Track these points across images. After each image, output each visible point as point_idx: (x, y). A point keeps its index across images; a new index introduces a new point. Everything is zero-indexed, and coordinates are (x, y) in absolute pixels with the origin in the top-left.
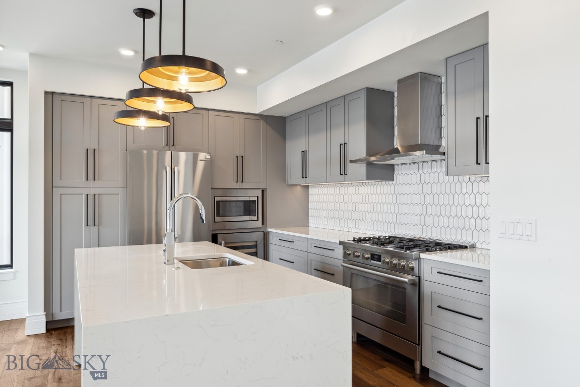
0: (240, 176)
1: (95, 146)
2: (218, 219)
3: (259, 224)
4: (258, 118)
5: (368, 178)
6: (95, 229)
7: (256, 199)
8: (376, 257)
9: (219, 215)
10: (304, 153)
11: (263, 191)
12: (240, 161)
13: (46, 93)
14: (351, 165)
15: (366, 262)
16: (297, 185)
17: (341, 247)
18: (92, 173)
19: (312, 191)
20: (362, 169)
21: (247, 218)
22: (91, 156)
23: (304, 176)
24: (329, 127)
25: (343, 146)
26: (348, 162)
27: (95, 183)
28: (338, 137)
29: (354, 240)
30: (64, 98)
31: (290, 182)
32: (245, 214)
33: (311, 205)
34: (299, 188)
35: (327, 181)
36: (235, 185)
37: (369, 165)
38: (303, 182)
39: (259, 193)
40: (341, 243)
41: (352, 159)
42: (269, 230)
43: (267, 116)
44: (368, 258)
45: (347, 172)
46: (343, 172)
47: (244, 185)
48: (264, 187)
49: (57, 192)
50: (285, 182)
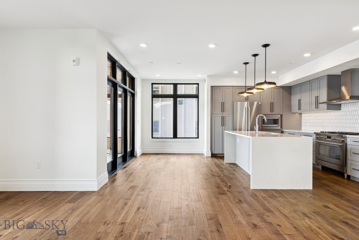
0: (272, 110)
1: (224, 101)
2: (263, 125)
3: (279, 128)
4: (279, 87)
5: (328, 109)
6: (224, 127)
7: (278, 118)
8: (329, 137)
9: (264, 124)
10: (300, 101)
11: (281, 115)
12: (272, 104)
13: (211, 86)
14: (320, 104)
15: (325, 139)
16: (296, 113)
17: (315, 134)
18: (223, 110)
19: (303, 115)
20: (325, 106)
21: (275, 125)
22: (223, 104)
23: (299, 109)
24: (311, 90)
25: (317, 98)
26: (318, 104)
27: (224, 113)
28: (315, 94)
29: (321, 132)
30: (217, 87)
31: (293, 112)
32: (274, 124)
33: (303, 121)
34: (297, 114)
35: (309, 111)
36: (270, 113)
37: (328, 104)
38: (299, 112)
39: (280, 116)
40: (315, 133)
41: (320, 102)
42: (284, 130)
43: (283, 87)
44: (326, 138)
45: (318, 107)
46: (317, 107)
47: (274, 113)
48: (281, 114)
49: (213, 116)
50: (291, 112)
